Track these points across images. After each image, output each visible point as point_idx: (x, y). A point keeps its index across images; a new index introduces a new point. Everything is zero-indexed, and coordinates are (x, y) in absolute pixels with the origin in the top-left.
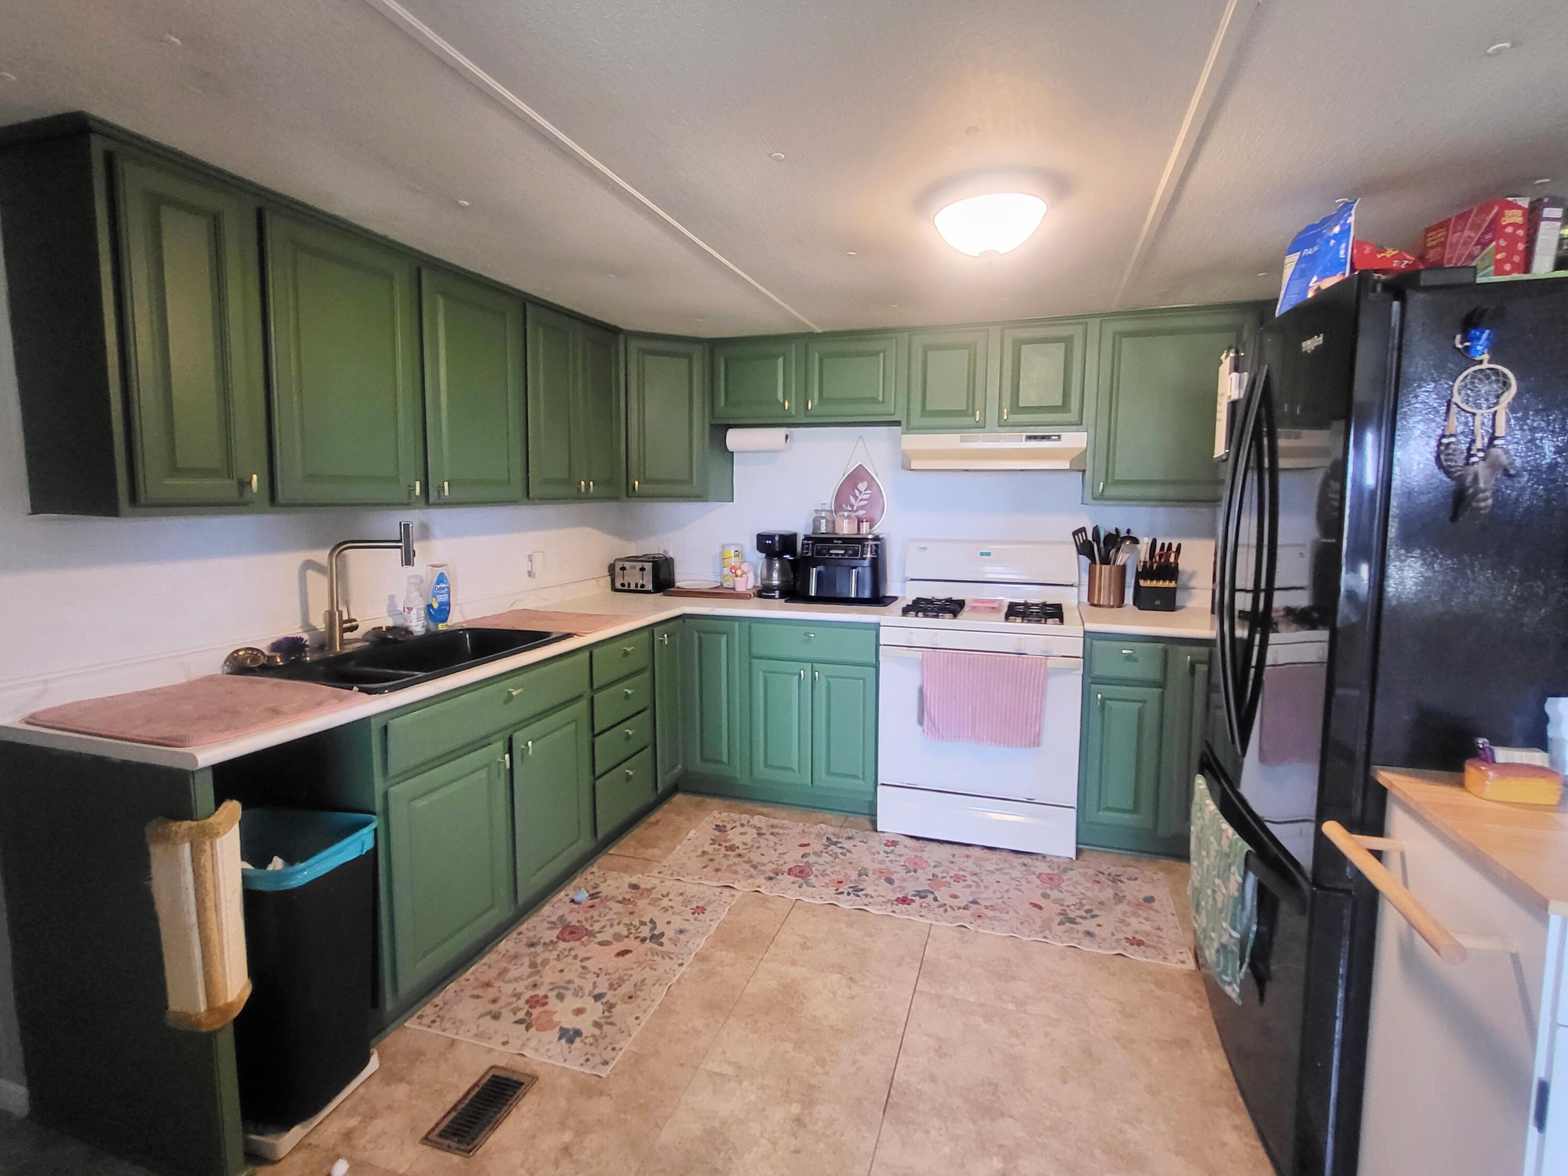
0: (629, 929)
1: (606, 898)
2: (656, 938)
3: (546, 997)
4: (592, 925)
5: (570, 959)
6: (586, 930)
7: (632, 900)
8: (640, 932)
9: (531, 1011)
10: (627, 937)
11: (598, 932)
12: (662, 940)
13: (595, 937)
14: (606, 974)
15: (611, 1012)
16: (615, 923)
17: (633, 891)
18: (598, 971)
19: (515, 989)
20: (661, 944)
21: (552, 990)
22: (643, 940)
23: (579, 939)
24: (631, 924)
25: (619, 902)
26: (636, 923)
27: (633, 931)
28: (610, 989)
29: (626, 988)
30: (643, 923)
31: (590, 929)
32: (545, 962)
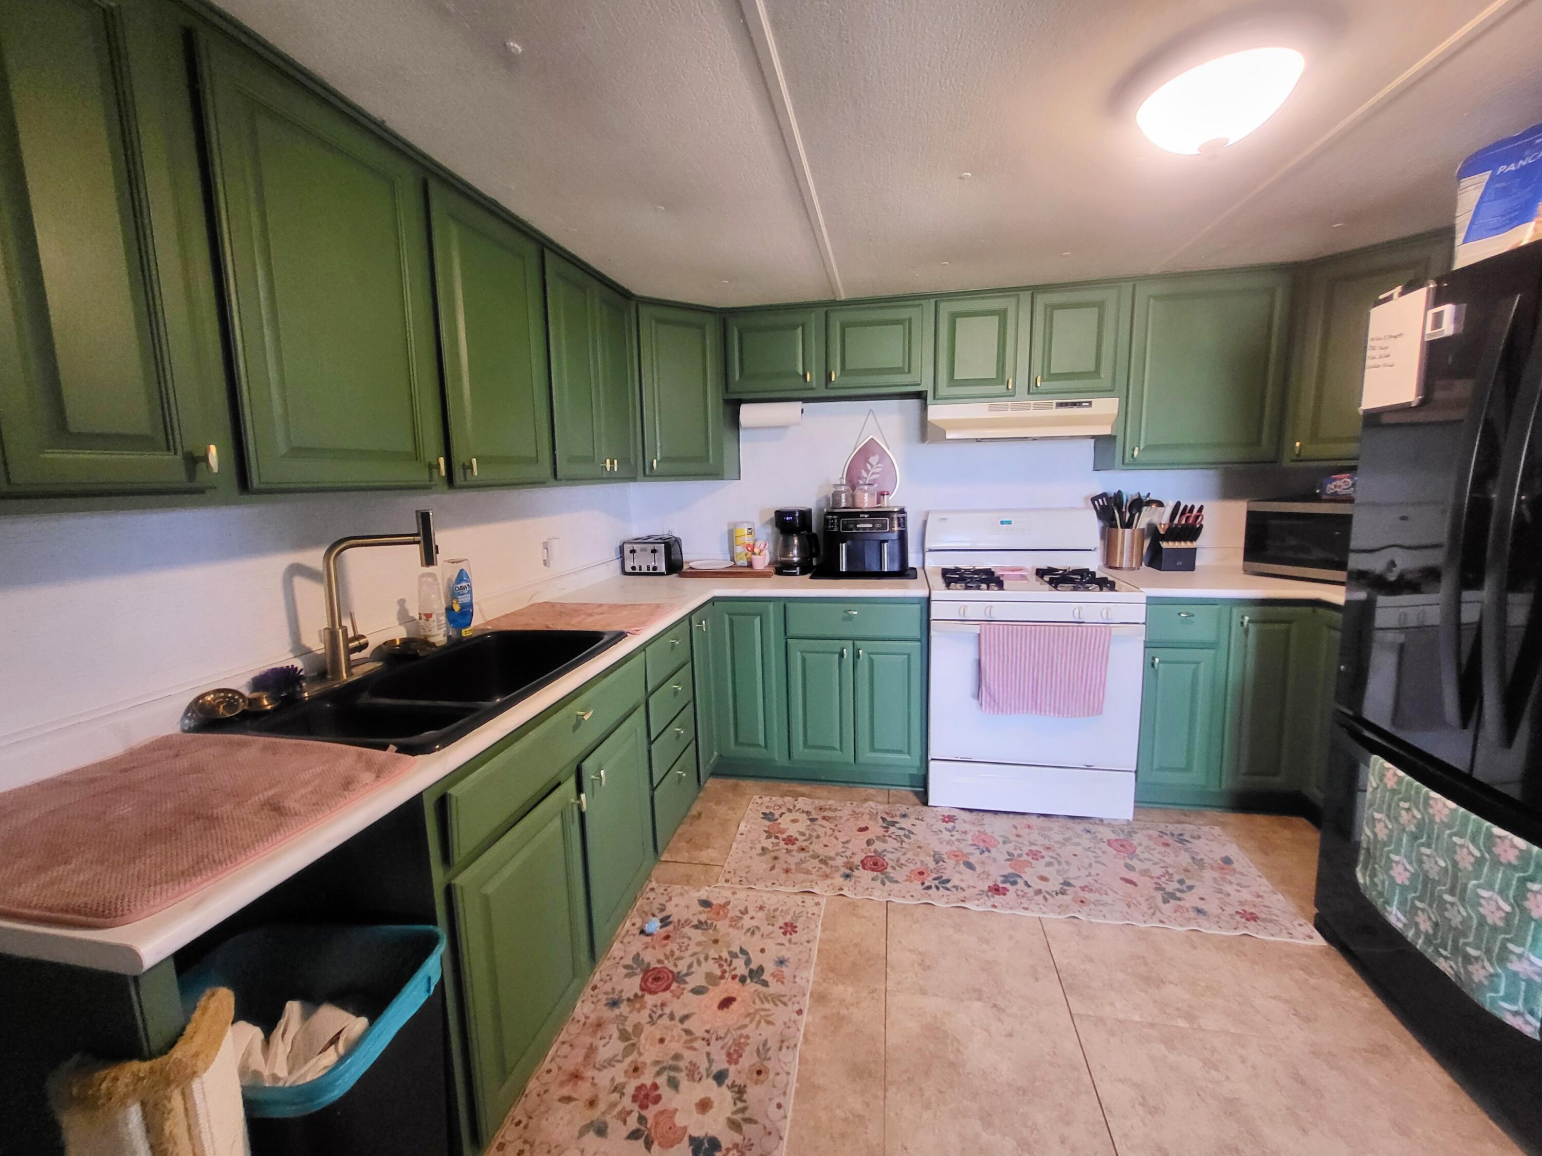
0: (721, 966)
1: (681, 924)
2: (756, 974)
3: (655, 1086)
4: (676, 965)
5: (665, 1021)
6: (672, 972)
7: (709, 922)
8: (735, 969)
9: (644, 1113)
10: (722, 977)
11: (687, 974)
12: (765, 977)
13: (686, 983)
14: (717, 1039)
15: (745, 1101)
16: (702, 957)
17: (707, 910)
18: (706, 1035)
19: (613, 1080)
20: (765, 984)
21: (659, 1073)
22: (743, 980)
23: (667, 988)
24: (720, 958)
25: (696, 927)
26: (725, 955)
27: (726, 967)
28: (729, 1062)
29: (748, 1060)
30: (733, 955)
31: (675, 970)
32: (638, 1028)
